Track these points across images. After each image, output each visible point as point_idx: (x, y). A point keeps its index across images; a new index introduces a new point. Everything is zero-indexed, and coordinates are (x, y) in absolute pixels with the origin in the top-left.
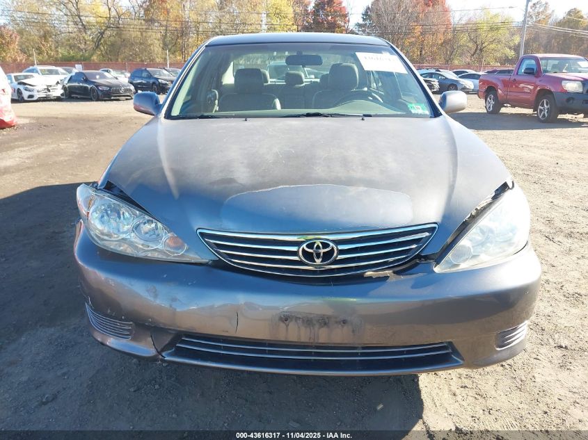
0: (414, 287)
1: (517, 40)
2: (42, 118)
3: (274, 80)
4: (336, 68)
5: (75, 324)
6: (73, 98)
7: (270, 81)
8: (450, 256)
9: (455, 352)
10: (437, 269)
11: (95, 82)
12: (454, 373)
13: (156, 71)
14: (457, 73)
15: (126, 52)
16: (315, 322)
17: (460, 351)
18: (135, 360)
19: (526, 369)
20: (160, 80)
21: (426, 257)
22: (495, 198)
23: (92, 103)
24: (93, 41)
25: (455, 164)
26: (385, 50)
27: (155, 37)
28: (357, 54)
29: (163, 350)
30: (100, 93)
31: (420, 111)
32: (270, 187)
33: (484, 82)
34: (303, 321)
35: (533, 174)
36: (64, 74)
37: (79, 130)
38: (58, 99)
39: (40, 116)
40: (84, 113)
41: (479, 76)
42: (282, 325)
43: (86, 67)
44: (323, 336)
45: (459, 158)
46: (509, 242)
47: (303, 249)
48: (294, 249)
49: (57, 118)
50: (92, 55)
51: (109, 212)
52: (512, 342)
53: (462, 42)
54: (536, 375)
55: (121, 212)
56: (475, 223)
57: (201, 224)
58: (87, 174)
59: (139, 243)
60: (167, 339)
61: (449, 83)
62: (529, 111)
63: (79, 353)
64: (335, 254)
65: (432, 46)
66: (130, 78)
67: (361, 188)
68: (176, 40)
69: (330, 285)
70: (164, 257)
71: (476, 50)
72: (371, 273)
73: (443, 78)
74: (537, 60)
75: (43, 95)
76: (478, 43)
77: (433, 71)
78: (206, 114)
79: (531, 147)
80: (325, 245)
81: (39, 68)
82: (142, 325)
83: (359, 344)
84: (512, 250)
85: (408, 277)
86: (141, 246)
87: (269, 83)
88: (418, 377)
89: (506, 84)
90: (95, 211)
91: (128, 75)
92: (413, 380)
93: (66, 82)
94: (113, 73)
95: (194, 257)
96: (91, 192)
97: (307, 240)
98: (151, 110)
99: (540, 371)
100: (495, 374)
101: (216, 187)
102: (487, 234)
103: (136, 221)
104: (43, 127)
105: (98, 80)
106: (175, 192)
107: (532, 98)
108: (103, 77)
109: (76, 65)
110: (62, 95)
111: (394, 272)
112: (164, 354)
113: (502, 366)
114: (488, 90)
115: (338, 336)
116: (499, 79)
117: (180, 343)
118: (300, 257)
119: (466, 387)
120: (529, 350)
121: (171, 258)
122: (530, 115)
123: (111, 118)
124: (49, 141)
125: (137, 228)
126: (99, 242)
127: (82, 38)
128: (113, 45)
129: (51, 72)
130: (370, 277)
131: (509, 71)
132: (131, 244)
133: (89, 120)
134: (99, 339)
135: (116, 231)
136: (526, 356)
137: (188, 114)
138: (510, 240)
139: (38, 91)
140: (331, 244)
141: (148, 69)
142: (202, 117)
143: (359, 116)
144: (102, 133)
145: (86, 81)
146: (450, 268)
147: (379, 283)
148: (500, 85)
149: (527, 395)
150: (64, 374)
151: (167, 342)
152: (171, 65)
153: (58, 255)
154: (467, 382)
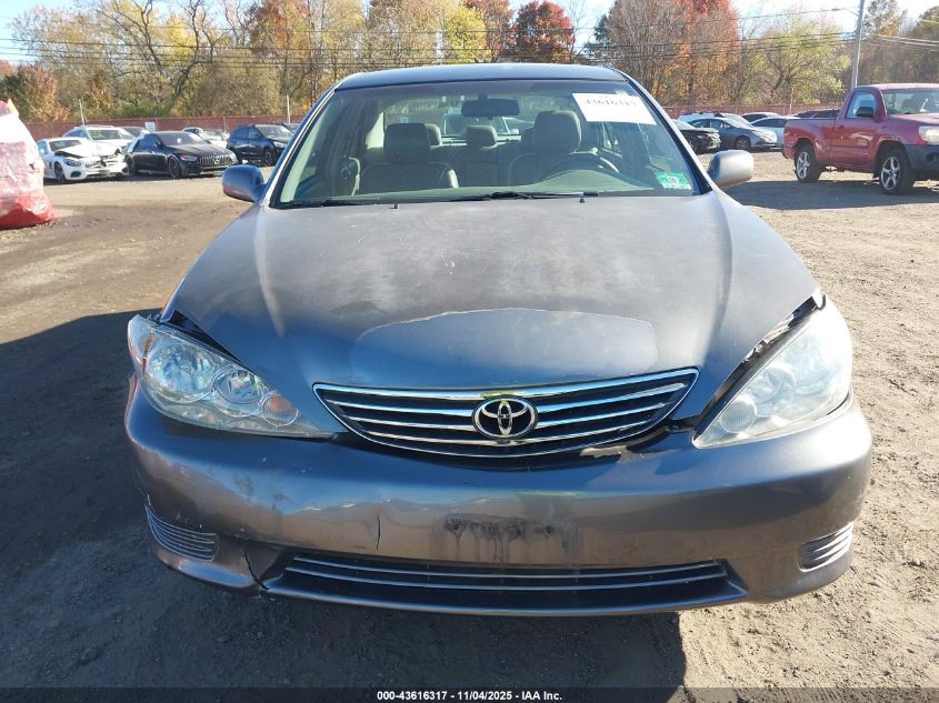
0: (660, 472)
1: (846, 62)
2: (93, 207)
3: (449, 140)
4: (544, 118)
5: (135, 535)
6: (141, 174)
7: (442, 142)
8: (720, 419)
9: (733, 575)
10: (698, 443)
11: (175, 149)
12: (737, 609)
13: (269, 129)
14: (749, 118)
15: (225, 100)
16: (501, 531)
17: (740, 575)
18: (225, 593)
19: (855, 601)
20: (276, 143)
21: (682, 423)
22: (794, 324)
23: (171, 182)
24: (171, 84)
25: (728, 271)
26: (621, 88)
27: (269, 77)
28: (576, 96)
29: (264, 577)
30: (183, 167)
31: (677, 185)
32: (429, 314)
33: (791, 131)
34: (483, 528)
35: (871, 279)
36: (126, 137)
37: (148, 224)
38: (118, 177)
39: (90, 204)
40: (158, 199)
41: (785, 121)
42: (450, 536)
43: (161, 126)
44: (516, 552)
45: (734, 261)
46: (818, 395)
47: (481, 413)
48: (467, 413)
49: (116, 207)
50: (171, 106)
51: (179, 358)
52: (827, 558)
53: (756, 68)
54: (871, 611)
55: (198, 360)
56: (759, 366)
57: (319, 376)
58: (159, 296)
59: (224, 407)
60: (270, 561)
61: (738, 134)
62: (867, 177)
63: (140, 582)
64: (532, 421)
65: (710, 74)
66: (229, 140)
67: (575, 314)
68: (302, 77)
69: (525, 471)
70: (265, 429)
71: (780, 80)
72: (592, 449)
73: (726, 126)
74: (877, 93)
75: (94, 171)
76: (783, 68)
77: (711, 116)
78: (334, 198)
79: (870, 234)
80: (516, 407)
81: (88, 128)
82: (231, 538)
83: (574, 565)
84: (823, 407)
85: (650, 456)
86: (226, 412)
87: (441, 145)
88: (677, 616)
89: (828, 133)
90: (155, 357)
91: (227, 136)
92: (670, 622)
93: (130, 150)
94: (204, 134)
95: (309, 429)
96: (149, 327)
97: (487, 399)
98: (249, 194)
99: (878, 604)
100: (803, 609)
101: (342, 317)
102: (781, 384)
103: (220, 374)
104: (94, 222)
105: (180, 145)
106: (279, 325)
107: (870, 154)
108: (187, 140)
109: (147, 124)
110: (124, 170)
111: (628, 448)
112: (266, 583)
113: (816, 596)
114: (799, 145)
115: (541, 552)
116: (815, 126)
117: (291, 566)
118: (476, 427)
119: (756, 632)
120: (861, 570)
121: (276, 430)
122: (869, 182)
123: (198, 204)
124: (103, 244)
125: (220, 384)
126: (163, 407)
127: (154, 80)
128: (203, 89)
129: (107, 135)
130: (590, 457)
131: (834, 113)
132: (213, 408)
133: (165, 209)
134: (166, 561)
135: (190, 389)
136: (856, 580)
137: (307, 200)
138: (819, 392)
139: (87, 166)
140: (526, 404)
141: (257, 126)
142: (329, 204)
143: (577, 196)
144: (185, 229)
145: (162, 147)
146: (720, 439)
147: (604, 467)
148: (819, 136)
149: (856, 644)
150: (115, 616)
151: (270, 565)
152: (293, 118)
153: (111, 424)
154: (759, 624)
